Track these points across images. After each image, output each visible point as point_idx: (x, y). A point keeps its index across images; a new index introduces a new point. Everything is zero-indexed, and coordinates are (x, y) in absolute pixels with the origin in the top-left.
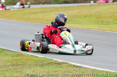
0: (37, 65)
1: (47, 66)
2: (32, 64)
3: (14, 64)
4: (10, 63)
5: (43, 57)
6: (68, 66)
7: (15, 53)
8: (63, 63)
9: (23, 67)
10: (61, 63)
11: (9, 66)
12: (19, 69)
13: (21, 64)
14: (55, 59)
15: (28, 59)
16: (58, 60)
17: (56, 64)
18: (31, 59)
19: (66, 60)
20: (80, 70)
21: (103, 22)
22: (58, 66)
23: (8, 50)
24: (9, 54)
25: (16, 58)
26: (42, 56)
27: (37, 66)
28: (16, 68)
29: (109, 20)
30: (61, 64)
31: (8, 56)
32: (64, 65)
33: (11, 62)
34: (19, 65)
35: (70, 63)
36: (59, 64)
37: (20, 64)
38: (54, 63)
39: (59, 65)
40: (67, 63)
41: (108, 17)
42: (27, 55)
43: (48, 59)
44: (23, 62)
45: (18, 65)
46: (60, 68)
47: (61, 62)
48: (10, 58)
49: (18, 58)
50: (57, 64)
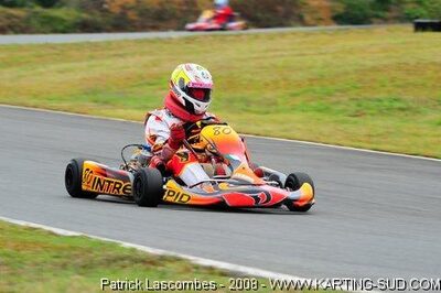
0: (64, 266)
8: (163, 258)
16: (140, 248)
21: (248, 102)
29: (269, 95)
35: (191, 258)
41: (267, 85)
43: (101, 243)
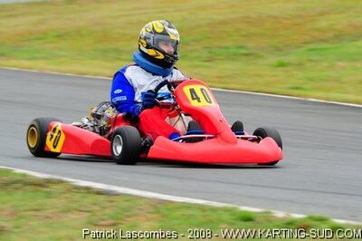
20: (112, 202)
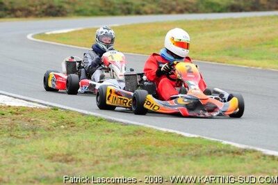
1: (209, 158)
2: (173, 153)
3: (129, 152)
4: (119, 151)
5: (196, 136)
6: (259, 158)
7: (129, 127)
9: (151, 160)
10: (240, 152)
11: (119, 157)
12: (143, 164)
13: (147, 154)
14: (225, 142)
15: (162, 142)
17: (228, 152)
18: (168, 142)
19: (252, 145)
22: (234, 157)
23: (110, 121)
24: (115, 129)
25: (132, 138)
26: (192, 136)
27: (185, 159)
28: (136, 162)
30: (240, 154)
31: (113, 135)
32: (248, 155)
33: (122, 148)
34: (142, 155)
36: (237, 153)
37: (144, 153)
38: (224, 150)
39: (236, 156)
40: (254, 151)
42: (158, 131)
44: (151, 149)
45: (138, 155)
46: (241, 162)
47: (240, 149)
48: (120, 140)
49: (138, 138)
50: (233, 152)
